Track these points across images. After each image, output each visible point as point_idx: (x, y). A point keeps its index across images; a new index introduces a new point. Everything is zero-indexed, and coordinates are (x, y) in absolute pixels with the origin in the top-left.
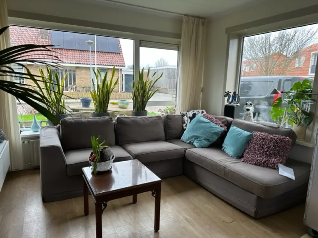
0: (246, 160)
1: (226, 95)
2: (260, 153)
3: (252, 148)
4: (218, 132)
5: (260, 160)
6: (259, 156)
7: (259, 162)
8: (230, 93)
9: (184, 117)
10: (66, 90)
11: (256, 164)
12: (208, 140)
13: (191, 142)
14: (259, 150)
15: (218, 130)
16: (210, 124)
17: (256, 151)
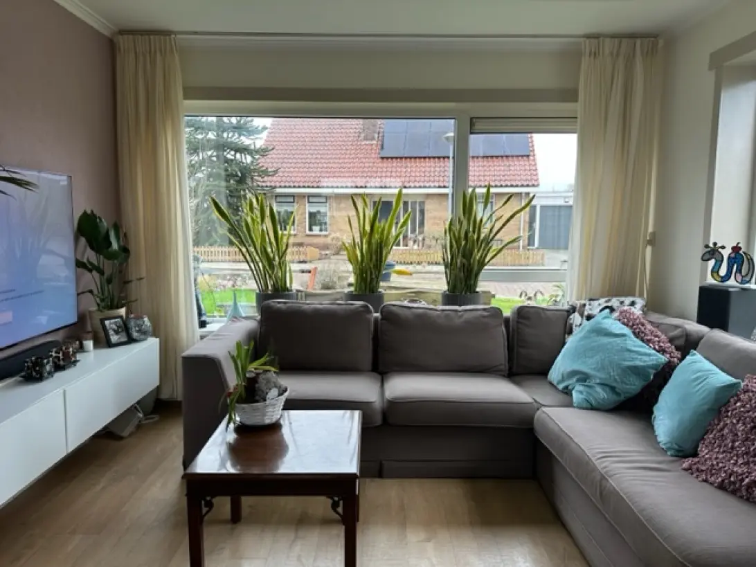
0: (695, 467)
1: (707, 256)
2: (747, 453)
3: (726, 431)
4: (643, 368)
5: (738, 475)
6: (740, 461)
7: (734, 483)
8: (720, 250)
9: (571, 317)
10: (403, 246)
11: (721, 487)
12: (613, 389)
13: (566, 387)
14: (747, 439)
15: (645, 361)
16: (625, 340)
17: (737, 444)
